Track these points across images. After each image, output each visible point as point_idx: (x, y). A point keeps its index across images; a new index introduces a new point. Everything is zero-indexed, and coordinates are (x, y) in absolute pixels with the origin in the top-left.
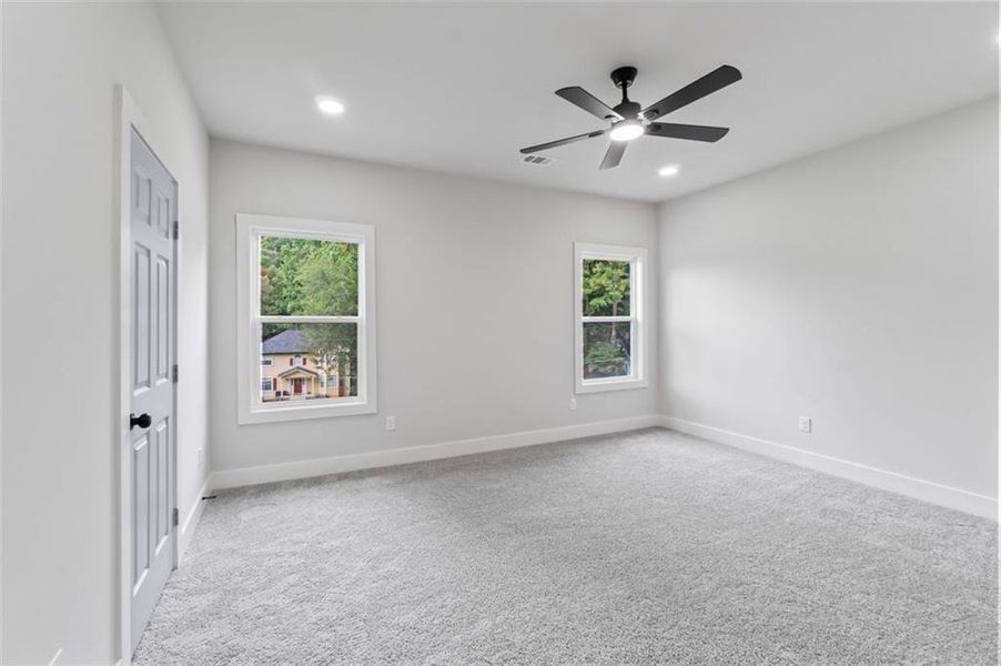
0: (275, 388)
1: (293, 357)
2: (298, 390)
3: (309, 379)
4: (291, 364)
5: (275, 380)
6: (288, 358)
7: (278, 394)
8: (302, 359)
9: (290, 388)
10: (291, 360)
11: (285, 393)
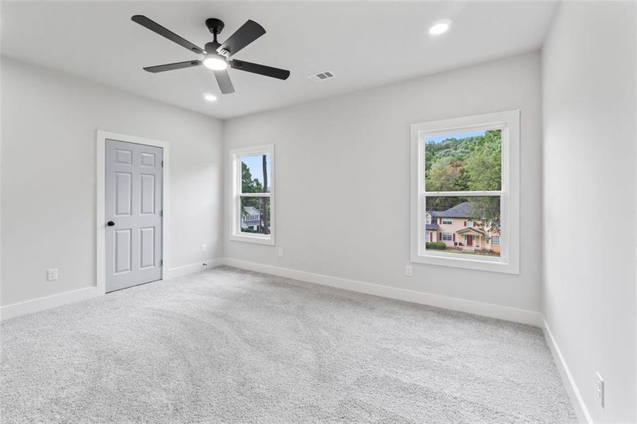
0: (454, 240)
1: (466, 220)
2: (470, 243)
3: (478, 237)
4: (465, 225)
5: (454, 235)
6: (463, 221)
7: (456, 244)
8: (473, 223)
9: (464, 242)
10: (465, 222)
11: (460, 244)
